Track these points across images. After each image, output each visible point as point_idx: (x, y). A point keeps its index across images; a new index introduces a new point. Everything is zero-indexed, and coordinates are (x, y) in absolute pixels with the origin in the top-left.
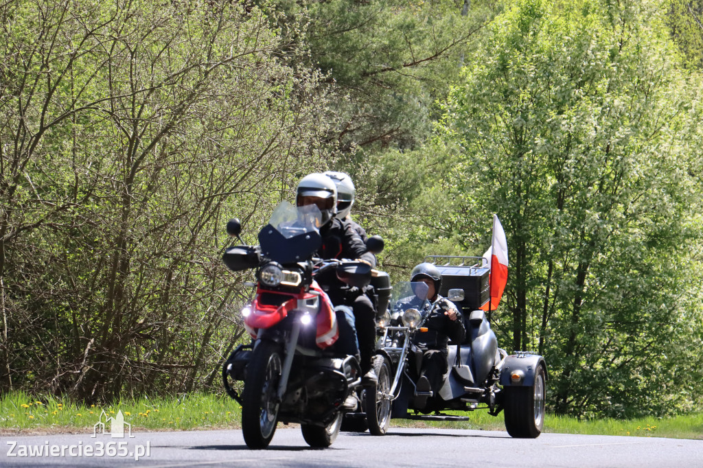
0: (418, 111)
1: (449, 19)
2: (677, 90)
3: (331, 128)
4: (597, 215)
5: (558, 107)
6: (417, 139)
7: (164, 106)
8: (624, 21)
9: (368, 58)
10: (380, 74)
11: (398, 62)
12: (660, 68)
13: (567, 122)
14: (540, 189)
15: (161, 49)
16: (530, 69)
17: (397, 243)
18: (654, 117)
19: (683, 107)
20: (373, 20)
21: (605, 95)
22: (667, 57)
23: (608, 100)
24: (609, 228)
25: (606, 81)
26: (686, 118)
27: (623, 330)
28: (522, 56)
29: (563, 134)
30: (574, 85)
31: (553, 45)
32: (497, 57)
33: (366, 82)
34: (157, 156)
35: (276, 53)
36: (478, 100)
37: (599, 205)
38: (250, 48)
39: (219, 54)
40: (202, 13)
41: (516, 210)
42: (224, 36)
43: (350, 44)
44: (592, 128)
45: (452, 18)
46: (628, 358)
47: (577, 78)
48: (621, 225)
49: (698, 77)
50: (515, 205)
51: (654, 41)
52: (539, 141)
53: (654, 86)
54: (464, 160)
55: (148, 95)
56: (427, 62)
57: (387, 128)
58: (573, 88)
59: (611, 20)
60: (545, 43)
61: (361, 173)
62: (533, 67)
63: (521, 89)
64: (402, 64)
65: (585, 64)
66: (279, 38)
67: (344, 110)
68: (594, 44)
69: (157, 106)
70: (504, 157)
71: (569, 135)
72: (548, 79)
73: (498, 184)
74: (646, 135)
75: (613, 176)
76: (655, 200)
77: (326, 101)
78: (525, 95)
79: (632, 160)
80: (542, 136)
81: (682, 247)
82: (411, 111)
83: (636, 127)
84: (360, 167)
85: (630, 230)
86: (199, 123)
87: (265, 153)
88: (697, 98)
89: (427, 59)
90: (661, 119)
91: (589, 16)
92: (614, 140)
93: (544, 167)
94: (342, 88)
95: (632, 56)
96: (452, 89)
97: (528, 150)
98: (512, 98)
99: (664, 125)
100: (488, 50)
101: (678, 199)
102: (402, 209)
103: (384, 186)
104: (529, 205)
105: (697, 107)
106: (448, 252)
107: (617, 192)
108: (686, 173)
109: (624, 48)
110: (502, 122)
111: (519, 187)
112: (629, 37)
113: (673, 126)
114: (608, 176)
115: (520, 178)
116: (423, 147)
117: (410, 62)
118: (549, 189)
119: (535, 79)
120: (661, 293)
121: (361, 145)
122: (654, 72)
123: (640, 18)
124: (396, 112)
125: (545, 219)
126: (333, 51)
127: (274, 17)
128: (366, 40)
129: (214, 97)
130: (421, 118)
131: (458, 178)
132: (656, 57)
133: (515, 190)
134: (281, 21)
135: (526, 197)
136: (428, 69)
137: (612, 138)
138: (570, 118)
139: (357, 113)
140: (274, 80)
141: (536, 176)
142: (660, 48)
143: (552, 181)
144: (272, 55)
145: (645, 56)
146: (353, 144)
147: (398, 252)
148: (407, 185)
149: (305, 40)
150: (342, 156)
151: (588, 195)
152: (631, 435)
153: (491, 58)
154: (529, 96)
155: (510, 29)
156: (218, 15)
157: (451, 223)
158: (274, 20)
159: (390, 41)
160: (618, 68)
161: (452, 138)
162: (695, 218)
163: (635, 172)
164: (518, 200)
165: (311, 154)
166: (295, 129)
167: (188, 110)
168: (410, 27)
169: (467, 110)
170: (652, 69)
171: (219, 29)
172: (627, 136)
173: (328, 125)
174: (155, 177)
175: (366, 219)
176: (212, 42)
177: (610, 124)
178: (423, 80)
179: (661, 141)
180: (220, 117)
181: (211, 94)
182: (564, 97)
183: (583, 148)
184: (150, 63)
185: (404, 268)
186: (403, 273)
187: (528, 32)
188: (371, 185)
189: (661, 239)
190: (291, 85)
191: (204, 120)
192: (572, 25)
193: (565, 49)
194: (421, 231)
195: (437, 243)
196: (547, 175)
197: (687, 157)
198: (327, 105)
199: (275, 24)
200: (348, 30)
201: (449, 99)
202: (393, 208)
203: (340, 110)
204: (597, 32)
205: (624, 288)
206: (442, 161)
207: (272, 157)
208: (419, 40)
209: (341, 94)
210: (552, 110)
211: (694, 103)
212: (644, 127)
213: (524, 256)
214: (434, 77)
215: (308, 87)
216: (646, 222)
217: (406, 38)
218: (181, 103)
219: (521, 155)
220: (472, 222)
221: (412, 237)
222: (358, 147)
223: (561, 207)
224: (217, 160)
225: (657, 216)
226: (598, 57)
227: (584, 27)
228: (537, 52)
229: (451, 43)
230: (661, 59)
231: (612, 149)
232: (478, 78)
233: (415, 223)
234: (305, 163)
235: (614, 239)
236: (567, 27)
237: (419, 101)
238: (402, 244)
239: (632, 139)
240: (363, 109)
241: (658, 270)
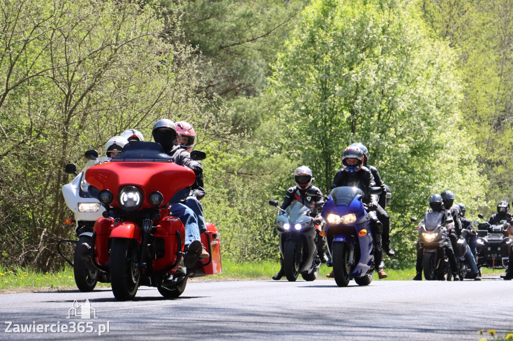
0: (257, 71)
1: (275, 9)
2: (426, 52)
3: (200, 84)
4: (378, 136)
5: (349, 66)
6: (257, 90)
7: (89, 73)
8: (390, 8)
9: (223, 37)
10: (231, 47)
11: (242, 39)
12: (415, 38)
13: (356, 75)
14: (339, 120)
15: (85, 35)
16: (330, 42)
17: (246, 159)
18: (412, 72)
19: (431, 63)
20: (225, 11)
21: (380, 57)
22: (419, 31)
23: (382, 60)
24: (386, 144)
25: (380, 48)
26: (433, 71)
27: (396, 211)
28: (324, 33)
29: (353, 83)
30: (359, 51)
31: (344, 24)
32: (308, 33)
33: (222, 53)
34: (85, 106)
35: (162, 35)
36: (296, 63)
37: (378, 130)
38: (144, 32)
39: (124, 37)
40: (111, 10)
41: (324, 135)
42: (126, 25)
43: (210, 27)
44: (372, 79)
45: (277, 9)
46: (400, 229)
47: (361, 46)
48: (394, 142)
49: (439, 43)
50: (323, 131)
51: (410, 20)
52: (338, 88)
53: (411, 50)
54: (289, 103)
55: (78, 66)
56: (262, 39)
57: (237, 83)
58: (359, 53)
59: (382, 7)
60: (339, 24)
61: (221, 113)
62: (332, 40)
63: (324, 54)
64: (246, 40)
65: (366, 36)
66: (163, 25)
67: (208, 72)
68: (371, 24)
69: (84, 73)
70: (315, 100)
71: (357, 84)
72: (342, 47)
73: (311, 117)
74: (407, 82)
75: (387, 110)
76: (415, 125)
77: (195, 66)
78: (327, 58)
79: (400, 100)
80: (340, 85)
81: (433, 155)
82: (253, 71)
83: (401, 77)
84: (219, 109)
85: (400, 145)
86: (112, 83)
87: (156, 102)
88: (440, 57)
89: (262, 36)
90: (416, 72)
91: (367, 5)
92: (386, 86)
93: (342, 105)
94: (207, 57)
95: (396, 31)
96: (280, 55)
97: (331, 95)
98: (318, 60)
99: (418, 75)
100: (302, 29)
101: (429, 124)
102: (249, 136)
103: (236, 121)
104: (332, 131)
105: (440, 63)
106: (280, 163)
107: (390, 120)
108: (435, 107)
109: (391, 26)
110: (313, 76)
111: (326, 119)
112: (394, 18)
113: (425, 76)
114: (383, 110)
115: (326, 113)
116: (262, 94)
117: (251, 38)
118: (345, 120)
119: (333, 48)
120: (420, 186)
121: (220, 95)
122: (411, 40)
123: (400, 5)
124: (243, 72)
125: (343, 140)
126: (199, 32)
127: (160, 11)
128: (220, 24)
129: (121, 65)
130: (259, 75)
131: (285, 115)
132: (412, 31)
133: (323, 121)
134: (164, 14)
135: (330, 126)
136: (263, 43)
137: (385, 85)
138: (357, 72)
139: (217, 73)
140: (161, 53)
141: (336, 112)
142: (414, 25)
143: (347, 114)
144: (159, 37)
145: (405, 30)
146: (215, 94)
147: (247, 164)
148: (251, 120)
149: (180, 26)
150: (207, 102)
151: (371, 123)
152: (403, 280)
153: (304, 35)
154: (330, 59)
155: (316, 15)
156: (122, 11)
157: (282, 144)
158: (159, 14)
159: (237, 25)
160: (388, 39)
161: (280, 88)
162: (441, 136)
163: (401, 107)
164: (325, 128)
165: (187, 101)
166: (176, 85)
167: (104, 75)
168: (250, 15)
169: (289, 69)
170: (409, 39)
171: (123, 21)
172: (395, 84)
173: (198, 82)
174: (83, 120)
175: (225, 143)
176: (119, 30)
177: (383, 76)
178: (259, 50)
179: (417, 86)
180: (125, 78)
181: (119, 64)
182: (353, 59)
183: (367, 92)
184: (78, 44)
185: (251, 175)
186: (251, 178)
187: (328, 17)
188: (227, 121)
189: (419, 151)
190: (173, 56)
191: (115, 81)
192: (356, 11)
193: (352, 28)
194: (262, 150)
195: (273, 158)
196: (344, 111)
197: (434, 96)
198: (196, 69)
199: (160, 16)
200: (208, 18)
201: (278, 62)
202: (243, 136)
203: (206, 72)
204: (373, 15)
205: (396, 183)
206: (274, 103)
207: (161, 104)
208: (256, 24)
209: (206, 61)
210: (345, 67)
211: (437, 60)
212: (406, 77)
213: (330, 165)
214: (266, 48)
215: (184, 57)
216: (409, 139)
217: (247, 23)
218: (100, 70)
219: (326, 98)
220: (295, 143)
221: (256, 154)
222: (218, 96)
223: (353, 131)
224: (125, 107)
225: (417, 136)
226: (374, 32)
227: (364, 12)
228: (334, 30)
229: (277, 25)
230: (415, 32)
231: (385, 92)
232: (296, 48)
233: (257, 145)
234: (183, 107)
235: (388, 151)
236: (353, 13)
237: (258, 64)
238: (250, 159)
239: (399, 86)
240: (221, 71)
241: (418, 171)
